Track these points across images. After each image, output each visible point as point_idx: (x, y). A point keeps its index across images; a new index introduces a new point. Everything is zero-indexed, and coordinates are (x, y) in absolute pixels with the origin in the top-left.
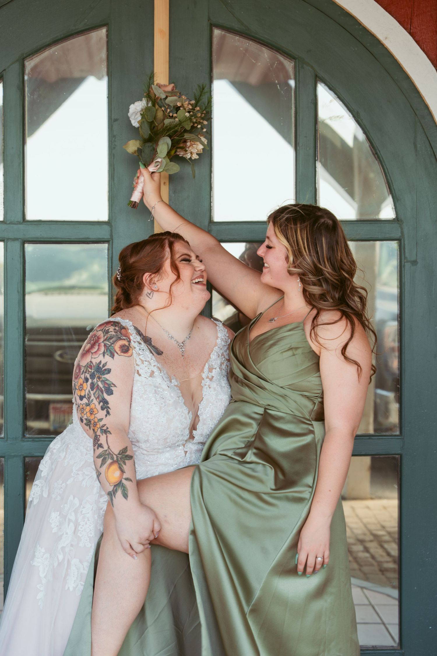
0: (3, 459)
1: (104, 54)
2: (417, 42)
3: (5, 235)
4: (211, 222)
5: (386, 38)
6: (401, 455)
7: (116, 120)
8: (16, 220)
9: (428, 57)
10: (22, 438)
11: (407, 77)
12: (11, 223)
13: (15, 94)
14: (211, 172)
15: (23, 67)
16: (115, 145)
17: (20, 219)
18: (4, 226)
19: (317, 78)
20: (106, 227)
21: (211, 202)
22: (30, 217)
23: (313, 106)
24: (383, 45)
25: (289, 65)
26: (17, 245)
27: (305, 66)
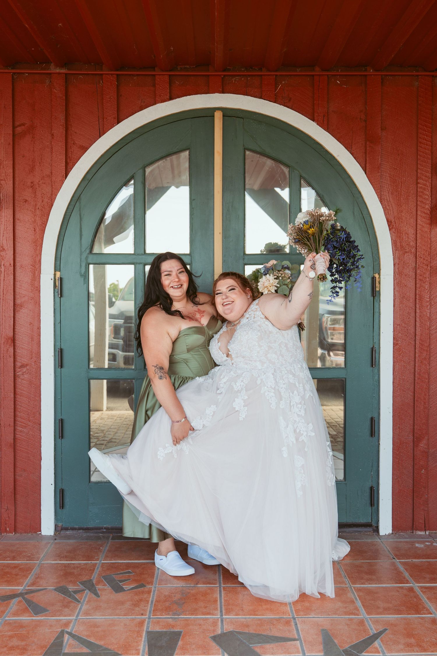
0: (134, 380)
1: (187, 165)
2: (355, 158)
3: (135, 261)
4: (244, 254)
5: (338, 156)
6: (345, 378)
7: (194, 200)
8: (141, 253)
9: (360, 166)
10: (144, 369)
11: (349, 177)
12: (138, 255)
13: (140, 186)
14: (244, 227)
15: (145, 171)
16: (193, 213)
17: (143, 253)
18: (134, 256)
19: (301, 177)
20: (189, 257)
21: (244, 244)
22: (148, 251)
23: (299, 192)
24: (336, 159)
25: (286, 170)
26: (141, 266)
27: (295, 170)
